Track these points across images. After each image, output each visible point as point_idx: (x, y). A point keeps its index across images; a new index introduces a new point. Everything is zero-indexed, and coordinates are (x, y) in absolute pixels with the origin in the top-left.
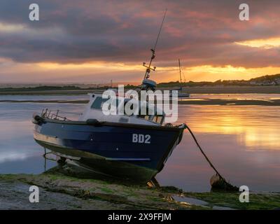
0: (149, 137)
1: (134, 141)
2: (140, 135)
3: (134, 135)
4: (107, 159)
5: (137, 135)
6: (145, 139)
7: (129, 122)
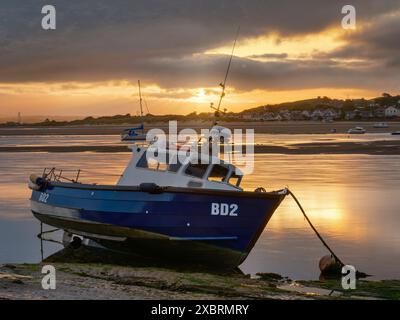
0: (236, 207)
1: (213, 213)
2: (222, 205)
3: (213, 204)
4: (171, 238)
5: (217, 205)
6: (230, 210)
7: (203, 187)
